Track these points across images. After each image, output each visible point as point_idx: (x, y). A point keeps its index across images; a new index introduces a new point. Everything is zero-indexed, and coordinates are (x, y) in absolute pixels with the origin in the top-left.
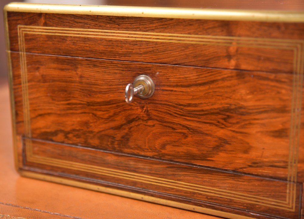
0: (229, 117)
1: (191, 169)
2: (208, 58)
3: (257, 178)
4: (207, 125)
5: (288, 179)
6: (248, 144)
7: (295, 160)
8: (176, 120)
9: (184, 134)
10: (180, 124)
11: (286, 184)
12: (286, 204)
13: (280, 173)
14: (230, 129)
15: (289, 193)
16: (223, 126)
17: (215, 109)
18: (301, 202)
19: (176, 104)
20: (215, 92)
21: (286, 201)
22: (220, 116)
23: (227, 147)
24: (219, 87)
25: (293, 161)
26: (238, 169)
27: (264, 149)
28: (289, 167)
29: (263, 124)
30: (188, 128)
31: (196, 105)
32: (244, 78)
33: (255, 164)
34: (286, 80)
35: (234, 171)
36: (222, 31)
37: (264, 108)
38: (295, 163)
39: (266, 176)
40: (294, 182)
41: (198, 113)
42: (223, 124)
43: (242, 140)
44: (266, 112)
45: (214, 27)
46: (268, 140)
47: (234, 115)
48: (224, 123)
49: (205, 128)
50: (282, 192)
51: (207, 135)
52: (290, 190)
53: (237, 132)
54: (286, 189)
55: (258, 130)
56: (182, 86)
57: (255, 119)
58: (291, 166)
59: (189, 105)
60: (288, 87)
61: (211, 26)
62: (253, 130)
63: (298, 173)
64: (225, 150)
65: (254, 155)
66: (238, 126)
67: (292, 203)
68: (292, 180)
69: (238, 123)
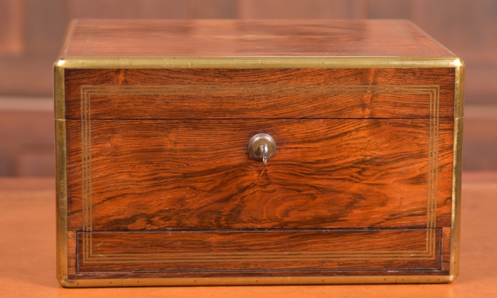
0: (364, 169)
1: (320, 234)
2: (340, 108)
3: (395, 231)
4: (340, 181)
5: (428, 226)
6: (385, 195)
7: (434, 205)
8: (302, 181)
9: (312, 195)
10: (308, 185)
11: (426, 232)
12: (426, 253)
13: (419, 221)
14: (365, 182)
15: (429, 241)
16: (358, 180)
17: (348, 163)
18: (441, 247)
19: (303, 163)
20: (348, 144)
21: (425, 250)
22: (354, 170)
23: (363, 202)
24: (353, 139)
25: (432, 206)
26: (374, 225)
27: (402, 198)
28: (428, 214)
29: (401, 173)
30: (316, 188)
31: (326, 161)
32: (379, 126)
33: (393, 216)
34: (423, 125)
35: (370, 228)
36: (356, 79)
37: (401, 155)
38: (434, 208)
39: (405, 228)
40: (433, 228)
41: (328, 170)
42: (357, 178)
43: (378, 192)
44: (403, 159)
45: (347, 76)
46: (406, 188)
47: (369, 166)
48: (359, 177)
49: (336, 185)
50: (421, 241)
51: (339, 192)
52: (429, 237)
53: (373, 185)
54: (426, 237)
55: (395, 179)
56: (310, 142)
57: (392, 168)
58: (430, 212)
59: (318, 162)
60: (425, 132)
61: (342, 75)
62: (390, 181)
63: (437, 218)
64: (359, 207)
65: (390, 207)
66: (374, 178)
67: (432, 251)
68: (431, 227)
69: (374, 175)
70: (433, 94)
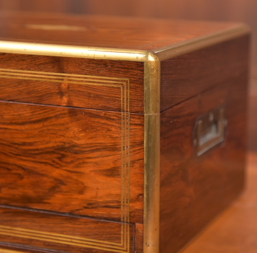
0: (63, 156)
1: (27, 213)
2: (41, 94)
3: (92, 219)
4: (43, 165)
5: (122, 220)
6: (83, 183)
7: (127, 200)
8: (11, 160)
9: (20, 175)
10: (16, 165)
11: (120, 225)
12: (121, 247)
13: (114, 213)
14: (64, 168)
15: (124, 235)
16: (58, 166)
17: (49, 148)
18: (135, 243)
19: (11, 143)
20: (49, 130)
21: (120, 243)
22: (55, 155)
23: (63, 187)
24: (53, 125)
25: (125, 201)
26: (74, 211)
27: (98, 189)
28: (122, 207)
29: (96, 163)
30: (23, 169)
31: (31, 144)
32: (76, 115)
33: (90, 205)
34: (115, 118)
35: (70, 213)
36: (54, 67)
37: (96, 146)
38: (127, 202)
39: (101, 218)
40: (127, 222)
41: (33, 152)
42: (58, 164)
43: (77, 180)
44: (98, 150)
45: (46, 63)
46: (101, 179)
47: (68, 154)
48: (59, 162)
49: (40, 168)
50: (117, 234)
51: (43, 175)
52: (124, 231)
53: (72, 172)
54: (120, 230)
55: (92, 169)
56: (17, 124)
57: (88, 158)
58: (124, 206)
59: (24, 144)
60: (118, 125)
61: (42, 62)
62: (87, 169)
63: (130, 213)
64: (61, 192)
65: (88, 195)
66: (72, 165)
67: (127, 245)
68: (125, 221)
69: (72, 162)
70: (123, 87)
